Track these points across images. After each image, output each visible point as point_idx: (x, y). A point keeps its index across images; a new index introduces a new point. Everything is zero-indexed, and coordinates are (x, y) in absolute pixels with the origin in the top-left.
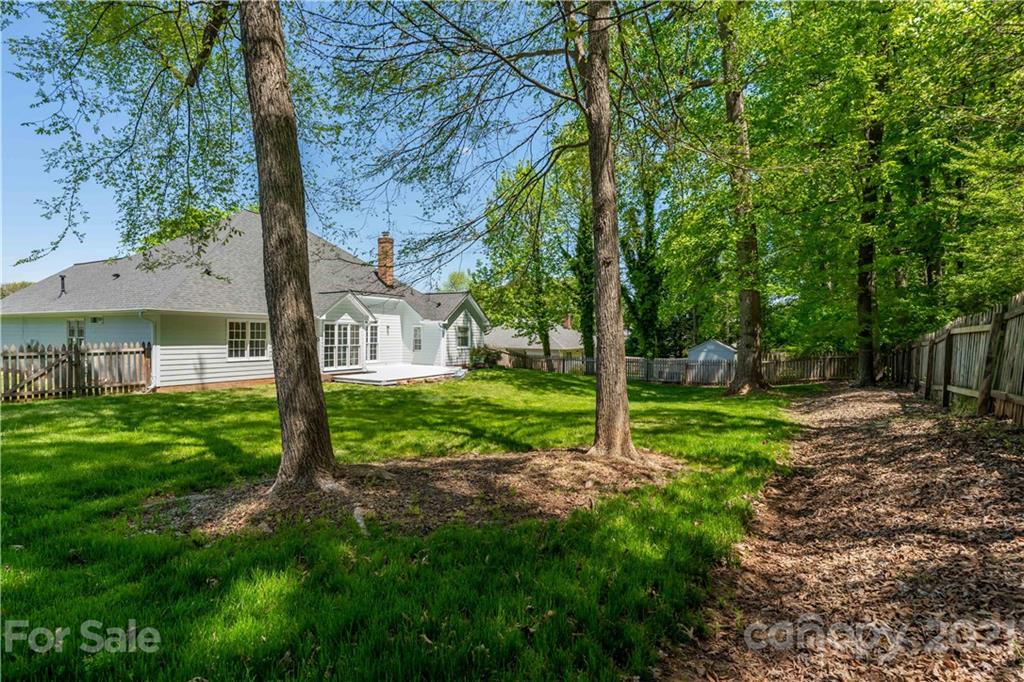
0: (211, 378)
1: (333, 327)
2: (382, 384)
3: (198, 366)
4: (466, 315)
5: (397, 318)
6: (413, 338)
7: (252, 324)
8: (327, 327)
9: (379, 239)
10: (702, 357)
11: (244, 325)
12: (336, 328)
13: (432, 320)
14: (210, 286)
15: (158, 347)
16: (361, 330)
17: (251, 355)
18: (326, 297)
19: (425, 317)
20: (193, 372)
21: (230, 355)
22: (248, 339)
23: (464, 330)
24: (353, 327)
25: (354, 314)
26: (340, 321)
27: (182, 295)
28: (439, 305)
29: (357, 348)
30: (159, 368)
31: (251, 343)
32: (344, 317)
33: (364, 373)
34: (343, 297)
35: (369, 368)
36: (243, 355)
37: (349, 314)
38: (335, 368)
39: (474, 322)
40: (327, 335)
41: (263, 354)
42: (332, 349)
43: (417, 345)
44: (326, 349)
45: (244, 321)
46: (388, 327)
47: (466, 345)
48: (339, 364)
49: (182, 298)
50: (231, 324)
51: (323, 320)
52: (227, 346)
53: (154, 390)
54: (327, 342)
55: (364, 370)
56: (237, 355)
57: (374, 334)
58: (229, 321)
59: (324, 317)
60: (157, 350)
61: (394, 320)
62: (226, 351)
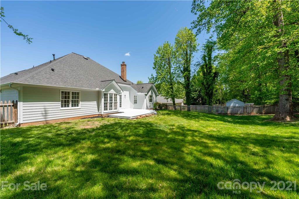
0: (50, 118)
1: (107, 94)
2: (131, 118)
3: (44, 112)
4: (152, 91)
5: (128, 92)
6: (134, 99)
7: (73, 93)
8: (105, 94)
9: (121, 64)
10: (232, 105)
11: (69, 93)
12: (109, 95)
13: (141, 93)
14: (53, 75)
15: (22, 103)
16: (118, 96)
17: (72, 106)
18: (104, 82)
19: (139, 92)
20: (41, 115)
21: (62, 107)
22: (71, 99)
23: (151, 96)
24: (114, 94)
25: (115, 89)
26: (110, 92)
27: (37, 77)
28: (143, 87)
29: (116, 103)
30: (22, 114)
31: (72, 101)
32: (111, 91)
33: (119, 113)
34: (111, 82)
35: (121, 111)
36: (68, 106)
37: (114, 89)
38: (108, 111)
39: (154, 94)
40: (105, 98)
41: (78, 106)
42: (107, 103)
43: (135, 102)
44: (105, 103)
45: (68, 91)
46: (125, 95)
47: (152, 102)
48: (110, 109)
49: (37, 79)
50: (62, 92)
51: (104, 91)
52: (60, 102)
53: (20, 125)
54: (105, 101)
55: (119, 112)
56: (65, 107)
57: (121, 98)
58: (61, 91)
59: (104, 90)
60: (20, 105)
61: (127, 93)
62: (60, 104)
